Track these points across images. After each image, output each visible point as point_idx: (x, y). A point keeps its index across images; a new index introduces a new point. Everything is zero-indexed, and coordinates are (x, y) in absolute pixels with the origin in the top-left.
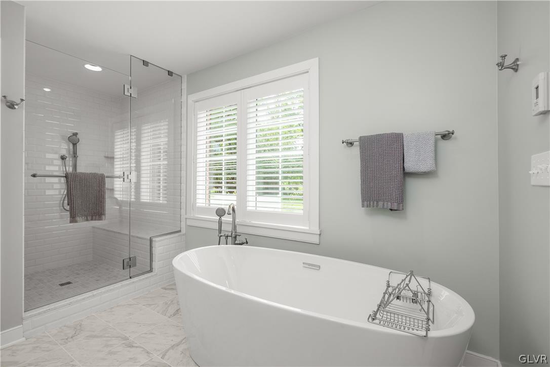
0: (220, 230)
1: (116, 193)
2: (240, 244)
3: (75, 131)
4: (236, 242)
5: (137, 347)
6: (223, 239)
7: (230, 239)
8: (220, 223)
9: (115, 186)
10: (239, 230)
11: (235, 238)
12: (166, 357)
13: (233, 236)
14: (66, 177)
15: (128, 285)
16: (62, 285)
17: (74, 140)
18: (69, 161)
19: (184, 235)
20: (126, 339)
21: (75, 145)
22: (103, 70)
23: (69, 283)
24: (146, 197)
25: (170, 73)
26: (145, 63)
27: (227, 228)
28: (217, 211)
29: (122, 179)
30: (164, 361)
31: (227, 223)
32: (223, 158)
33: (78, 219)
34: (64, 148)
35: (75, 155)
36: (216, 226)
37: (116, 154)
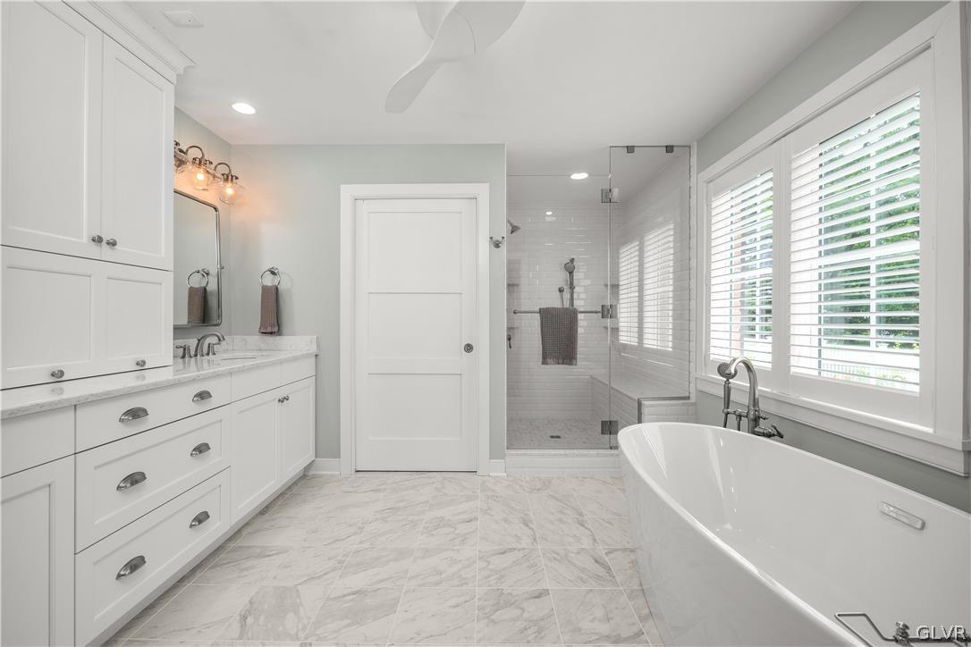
0: (727, 401)
1: (621, 333)
2: (764, 435)
3: (572, 257)
4: (756, 429)
5: (587, 528)
6: (732, 418)
7: (744, 421)
8: (728, 390)
9: (621, 324)
10: (763, 406)
11: (755, 421)
12: (612, 556)
13: (751, 416)
14: (540, 312)
15: (606, 456)
16: (552, 437)
17: (570, 269)
18: (567, 295)
19: (692, 404)
20: (581, 514)
21: (571, 273)
22: (590, 176)
23: (558, 437)
24: (651, 342)
25: (669, 149)
26: (630, 149)
27: (740, 399)
28: (719, 367)
29: (600, 314)
30: (606, 558)
31: (740, 389)
32: (758, 273)
33: (548, 360)
34: (561, 278)
35: (572, 287)
36: (721, 393)
37: (621, 279)
